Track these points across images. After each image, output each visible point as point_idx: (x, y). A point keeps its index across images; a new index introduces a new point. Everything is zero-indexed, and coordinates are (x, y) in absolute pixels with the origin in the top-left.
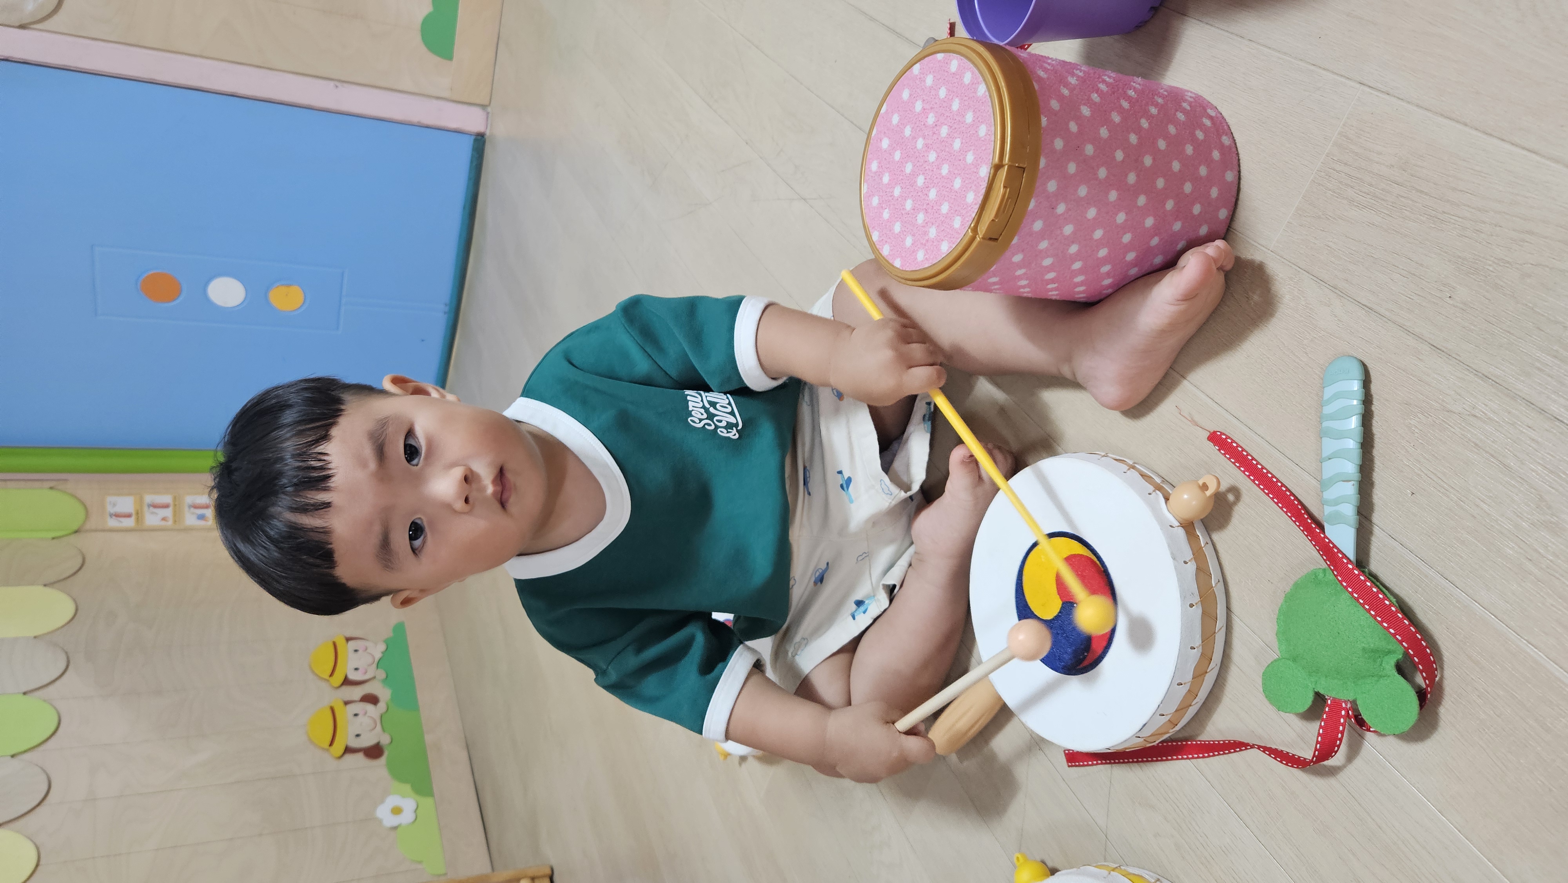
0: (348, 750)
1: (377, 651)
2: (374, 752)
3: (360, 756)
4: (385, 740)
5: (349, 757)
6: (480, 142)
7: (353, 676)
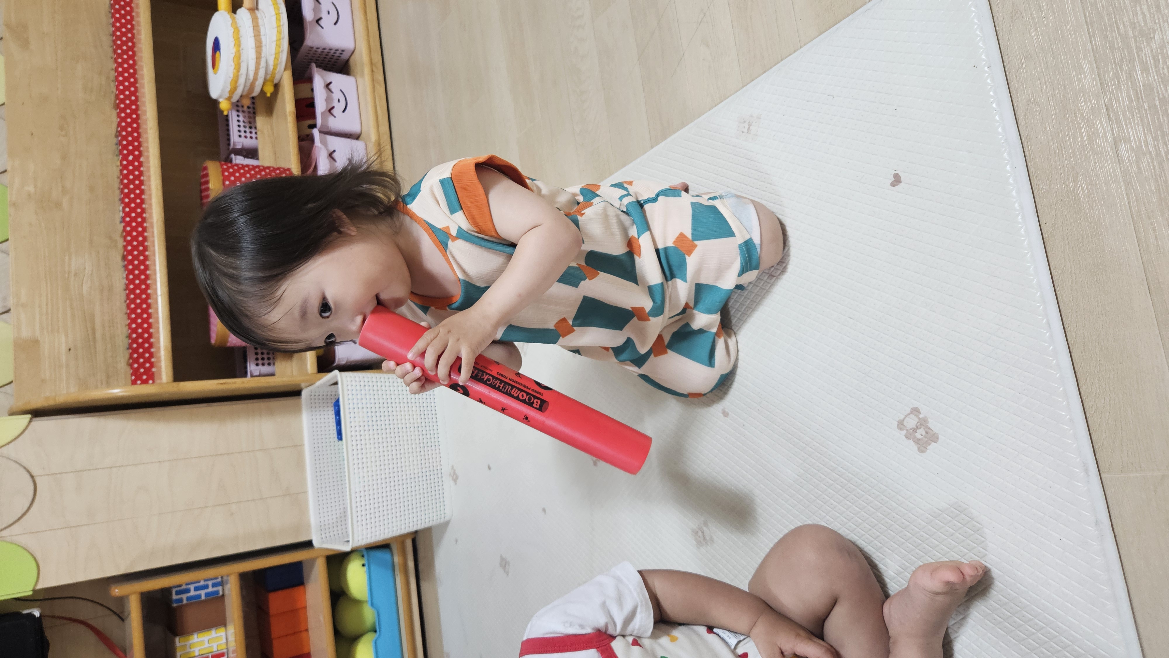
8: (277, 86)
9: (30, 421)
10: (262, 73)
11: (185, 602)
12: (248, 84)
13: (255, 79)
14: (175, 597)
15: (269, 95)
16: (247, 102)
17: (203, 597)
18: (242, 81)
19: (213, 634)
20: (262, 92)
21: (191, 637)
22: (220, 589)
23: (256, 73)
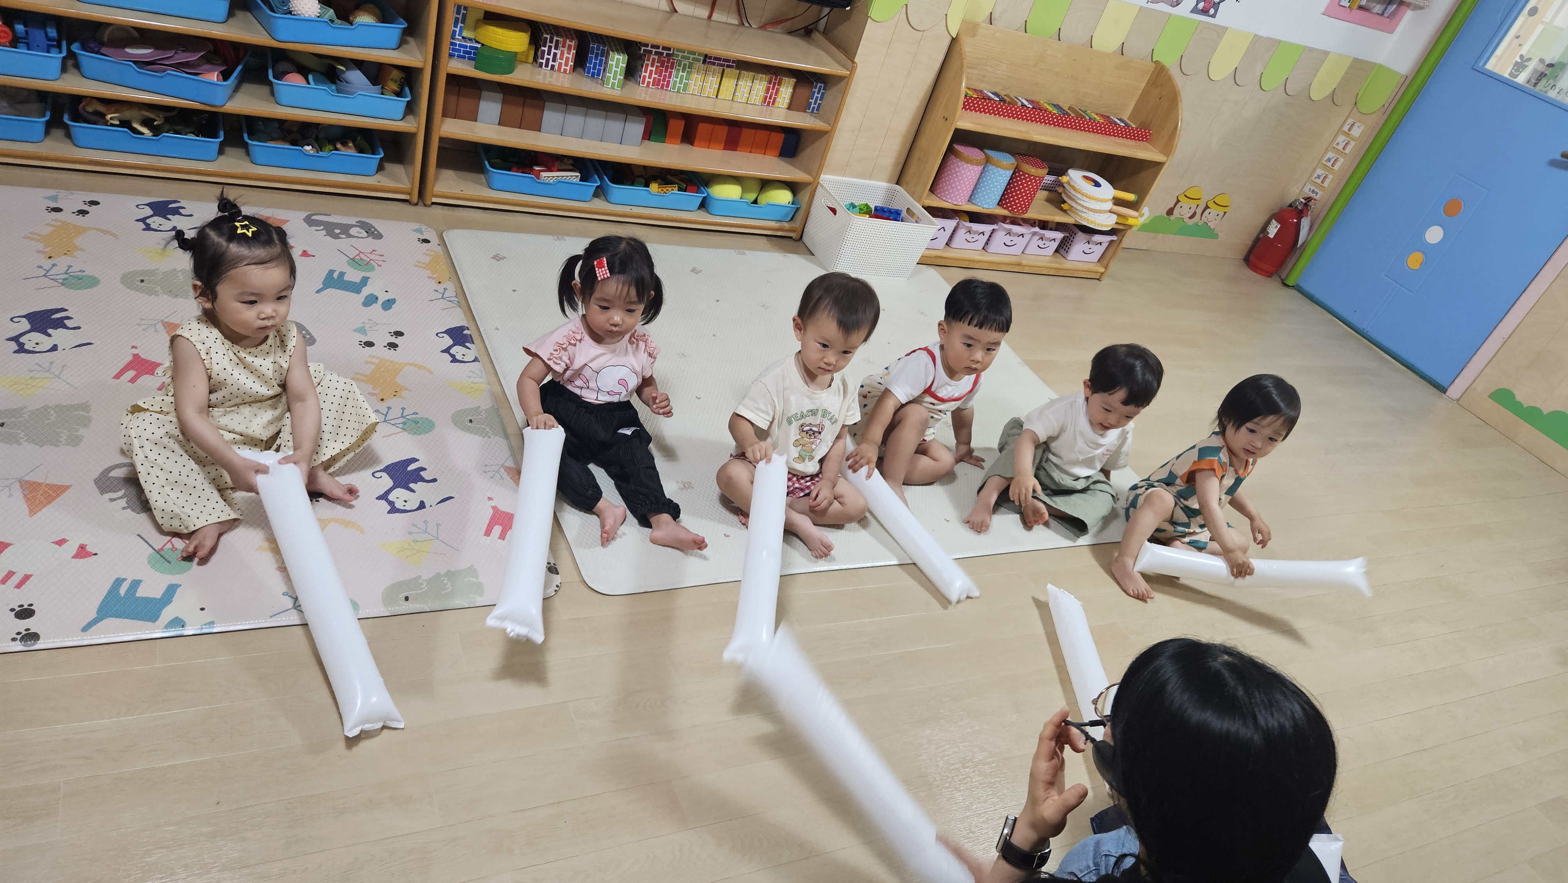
0: (1178, 201)
1: (1212, 225)
2: (1170, 212)
3: (1173, 206)
4: (1172, 218)
5: (1175, 200)
6: (1443, 390)
7: (1208, 211)
8: (1065, 211)
9: (951, 36)
10: (1079, 208)
11: (814, 90)
12: (1074, 198)
13: (1077, 203)
14: (819, 85)
15: (1062, 205)
16: (1060, 190)
17: (810, 100)
18: (1079, 196)
19: (787, 101)
20: (1064, 202)
21: (792, 88)
22: (810, 111)
23: (1080, 205)
